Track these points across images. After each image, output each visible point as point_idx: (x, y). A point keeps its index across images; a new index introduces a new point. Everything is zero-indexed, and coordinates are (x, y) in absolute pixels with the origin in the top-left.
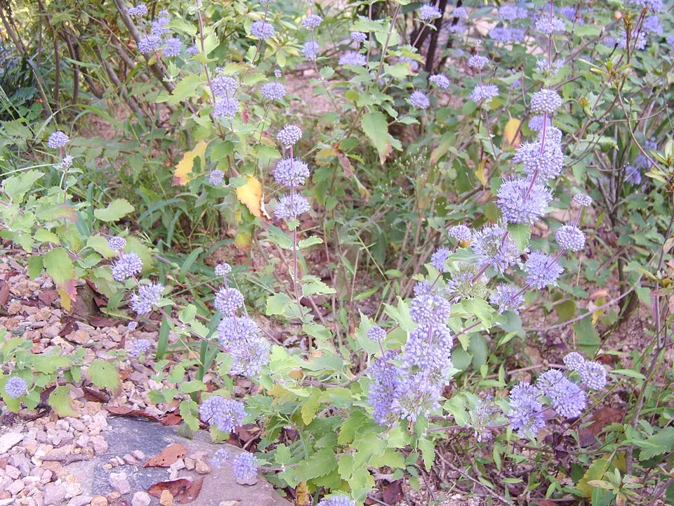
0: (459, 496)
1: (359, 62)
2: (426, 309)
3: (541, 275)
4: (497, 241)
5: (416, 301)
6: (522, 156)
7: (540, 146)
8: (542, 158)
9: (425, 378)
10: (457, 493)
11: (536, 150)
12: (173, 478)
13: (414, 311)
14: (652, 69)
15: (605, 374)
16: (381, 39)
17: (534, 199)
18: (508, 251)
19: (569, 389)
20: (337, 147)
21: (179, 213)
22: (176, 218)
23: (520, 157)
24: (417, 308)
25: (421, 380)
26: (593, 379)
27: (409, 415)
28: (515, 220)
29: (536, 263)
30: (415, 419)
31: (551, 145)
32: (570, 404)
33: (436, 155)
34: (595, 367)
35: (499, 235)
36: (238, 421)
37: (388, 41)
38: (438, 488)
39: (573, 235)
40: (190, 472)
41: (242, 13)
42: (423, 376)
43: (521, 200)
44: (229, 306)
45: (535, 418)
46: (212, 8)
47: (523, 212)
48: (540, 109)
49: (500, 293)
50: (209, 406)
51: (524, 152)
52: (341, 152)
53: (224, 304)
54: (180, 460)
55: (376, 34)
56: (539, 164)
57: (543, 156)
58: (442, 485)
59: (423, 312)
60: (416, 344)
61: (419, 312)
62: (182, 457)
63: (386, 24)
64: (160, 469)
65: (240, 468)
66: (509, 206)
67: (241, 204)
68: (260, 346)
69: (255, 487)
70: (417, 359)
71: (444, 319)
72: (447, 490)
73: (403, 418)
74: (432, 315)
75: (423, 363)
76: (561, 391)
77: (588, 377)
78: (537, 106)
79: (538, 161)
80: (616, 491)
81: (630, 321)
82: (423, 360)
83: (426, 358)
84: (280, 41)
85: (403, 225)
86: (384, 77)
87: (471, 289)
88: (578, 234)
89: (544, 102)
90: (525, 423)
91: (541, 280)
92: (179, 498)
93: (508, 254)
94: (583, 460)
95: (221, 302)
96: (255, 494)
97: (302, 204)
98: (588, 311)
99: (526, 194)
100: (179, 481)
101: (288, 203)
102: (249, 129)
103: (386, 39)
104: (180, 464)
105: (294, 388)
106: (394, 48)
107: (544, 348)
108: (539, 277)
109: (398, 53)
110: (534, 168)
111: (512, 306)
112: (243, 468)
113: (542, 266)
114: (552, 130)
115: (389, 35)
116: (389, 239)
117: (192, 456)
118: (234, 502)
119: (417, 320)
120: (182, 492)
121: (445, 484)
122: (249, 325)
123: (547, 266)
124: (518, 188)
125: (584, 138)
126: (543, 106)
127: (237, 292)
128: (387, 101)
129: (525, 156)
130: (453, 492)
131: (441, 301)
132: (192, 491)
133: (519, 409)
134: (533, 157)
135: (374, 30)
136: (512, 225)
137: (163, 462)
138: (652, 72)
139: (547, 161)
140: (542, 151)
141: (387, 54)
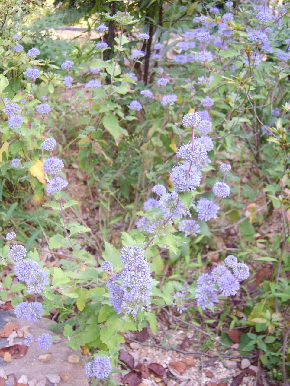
0: (181, 332)
1: (97, 85)
2: (129, 256)
3: (207, 213)
4: (174, 202)
5: (123, 251)
6: (181, 153)
7: (192, 146)
8: (193, 154)
9: (137, 291)
10: (180, 330)
11: (189, 149)
12: (11, 344)
13: (123, 257)
14: (270, 72)
15: (248, 270)
16: (110, 72)
17: (193, 176)
18: (181, 207)
19: (229, 280)
20: (90, 137)
21: (5, 180)
22: (4, 183)
23: (180, 154)
24: (124, 256)
25: (135, 293)
26: (241, 274)
27: (132, 311)
28: (182, 191)
29: (203, 206)
30: (136, 313)
31: (199, 145)
32: (230, 289)
33: (151, 132)
34: (242, 266)
35: (175, 198)
36: (39, 314)
37: (114, 73)
38: (169, 328)
39: (222, 188)
40: (21, 339)
41: (25, 63)
42: (136, 290)
43: (185, 178)
44: (18, 257)
45: (211, 297)
46: (7, 62)
47: (186, 185)
48: (188, 125)
49: (184, 224)
50: (20, 309)
51: (183, 151)
52: (93, 140)
53: (15, 256)
54: (15, 332)
55: (107, 69)
56: (191, 158)
57: (194, 153)
58: (171, 327)
59: (128, 257)
60: (127, 274)
61: (125, 258)
62: (16, 330)
63: (112, 63)
64: (3, 339)
65: (42, 343)
66: (178, 182)
67: (34, 177)
68: (43, 274)
69: (60, 344)
70: (128, 284)
71: (141, 260)
72: (174, 329)
73: (129, 313)
74: (133, 259)
75: (132, 285)
76: (224, 282)
77: (238, 273)
78: (186, 124)
79: (191, 156)
80: (268, 324)
81: (273, 214)
82: (132, 284)
83: (134, 282)
84: (50, 77)
85: (136, 174)
86: (114, 93)
87: (163, 230)
88: (225, 187)
89: (190, 121)
90: (205, 301)
91: (207, 216)
92: (15, 356)
93: (181, 209)
94: (249, 304)
95: (13, 254)
96: (60, 348)
97: (62, 183)
98: (245, 216)
99: (188, 174)
100: (15, 346)
101: (54, 183)
102: (33, 132)
103: (113, 72)
104: (14, 334)
105: (68, 293)
106: (118, 77)
107: (225, 236)
108: (205, 214)
109: (120, 80)
110: (189, 160)
111: (192, 231)
112: (43, 343)
113: (207, 207)
114: (206, 123)
115: (114, 70)
116: (130, 182)
117: (22, 329)
118: (47, 355)
119: (125, 262)
120: (17, 352)
121: (173, 326)
122: (33, 265)
123: (210, 207)
124: (182, 171)
125: (231, 119)
126: (190, 124)
127: (22, 247)
128: (117, 108)
129: (183, 153)
130: (178, 330)
131: (138, 250)
132: (23, 351)
133: (202, 293)
134: (188, 153)
135: (105, 67)
136: (181, 193)
137: (4, 334)
138: (270, 73)
139: (196, 156)
140: (193, 149)
141: (114, 80)
